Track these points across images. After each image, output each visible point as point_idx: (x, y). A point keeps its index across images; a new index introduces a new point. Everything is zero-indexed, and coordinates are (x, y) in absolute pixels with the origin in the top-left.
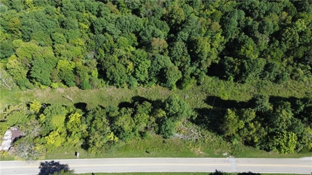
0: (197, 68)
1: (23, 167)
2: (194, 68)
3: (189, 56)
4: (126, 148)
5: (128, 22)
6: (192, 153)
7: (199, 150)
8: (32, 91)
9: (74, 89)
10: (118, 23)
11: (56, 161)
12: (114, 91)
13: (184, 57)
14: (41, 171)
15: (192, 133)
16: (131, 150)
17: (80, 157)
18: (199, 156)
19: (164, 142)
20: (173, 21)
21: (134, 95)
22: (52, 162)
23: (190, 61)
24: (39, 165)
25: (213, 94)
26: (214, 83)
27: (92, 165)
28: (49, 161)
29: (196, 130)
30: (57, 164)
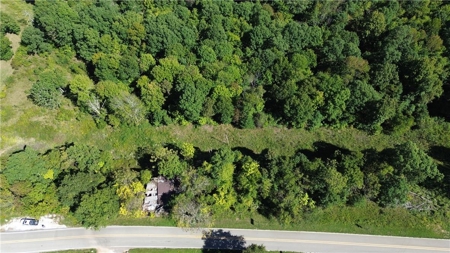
0: (412, 103)
1: (179, 236)
2: (407, 103)
3: (401, 85)
4: (326, 217)
5: (301, 31)
6: (430, 231)
7: (439, 227)
8: (167, 127)
9: (227, 127)
10: (287, 33)
11: (225, 230)
12: (285, 132)
13: (393, 86)
14: (206, 243)
15: (422, 200)
16: (332, 221)
17: (259, 227)
18: (442, 236)
19: (381, 212)
20: (368, 32)
21: (315, 140)
22: (220, 231)
23: (401, 91)
24: (200, 236)
25: (438, 143)
26: (437, 127)
27: (279, 240)
28: (216, 229)
29: (429, 197)
30: (227, 234)
